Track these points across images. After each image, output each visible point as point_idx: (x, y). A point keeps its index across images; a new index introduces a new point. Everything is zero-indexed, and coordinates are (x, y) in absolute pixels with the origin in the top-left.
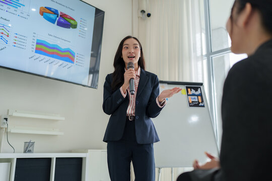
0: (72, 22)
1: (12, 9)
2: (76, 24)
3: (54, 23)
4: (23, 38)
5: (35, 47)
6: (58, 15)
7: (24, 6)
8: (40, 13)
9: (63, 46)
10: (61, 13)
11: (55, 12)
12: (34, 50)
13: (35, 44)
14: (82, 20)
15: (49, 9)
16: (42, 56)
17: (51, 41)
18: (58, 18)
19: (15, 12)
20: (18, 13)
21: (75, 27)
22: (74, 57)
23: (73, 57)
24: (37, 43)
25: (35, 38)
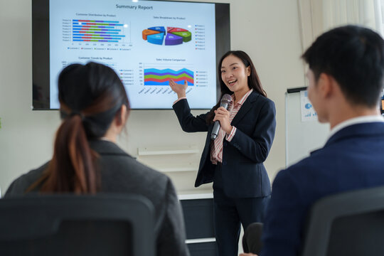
0: (184, 34)
1: (113, 45)
2: (189, 35)
3: (161, 44)
4: (129, 72)
5: (143, 79)
6: (165, 32)
7: (124, 36)
8: (143, 38)
9: (176, 67)
10: (169, 28)
11: (161, 30)
12: (143, 82)
13: (143, 76)
14: (197, 27)
15: (153, 29)
16: (153, 87)
17: (161, 67)
18: (165, 37)
19: (116, 47)
20: (120, 46)
21: (189, 39)
22: (193, 77)
23: (191, 78)
24: (145, 74)
25: (143, 69)
